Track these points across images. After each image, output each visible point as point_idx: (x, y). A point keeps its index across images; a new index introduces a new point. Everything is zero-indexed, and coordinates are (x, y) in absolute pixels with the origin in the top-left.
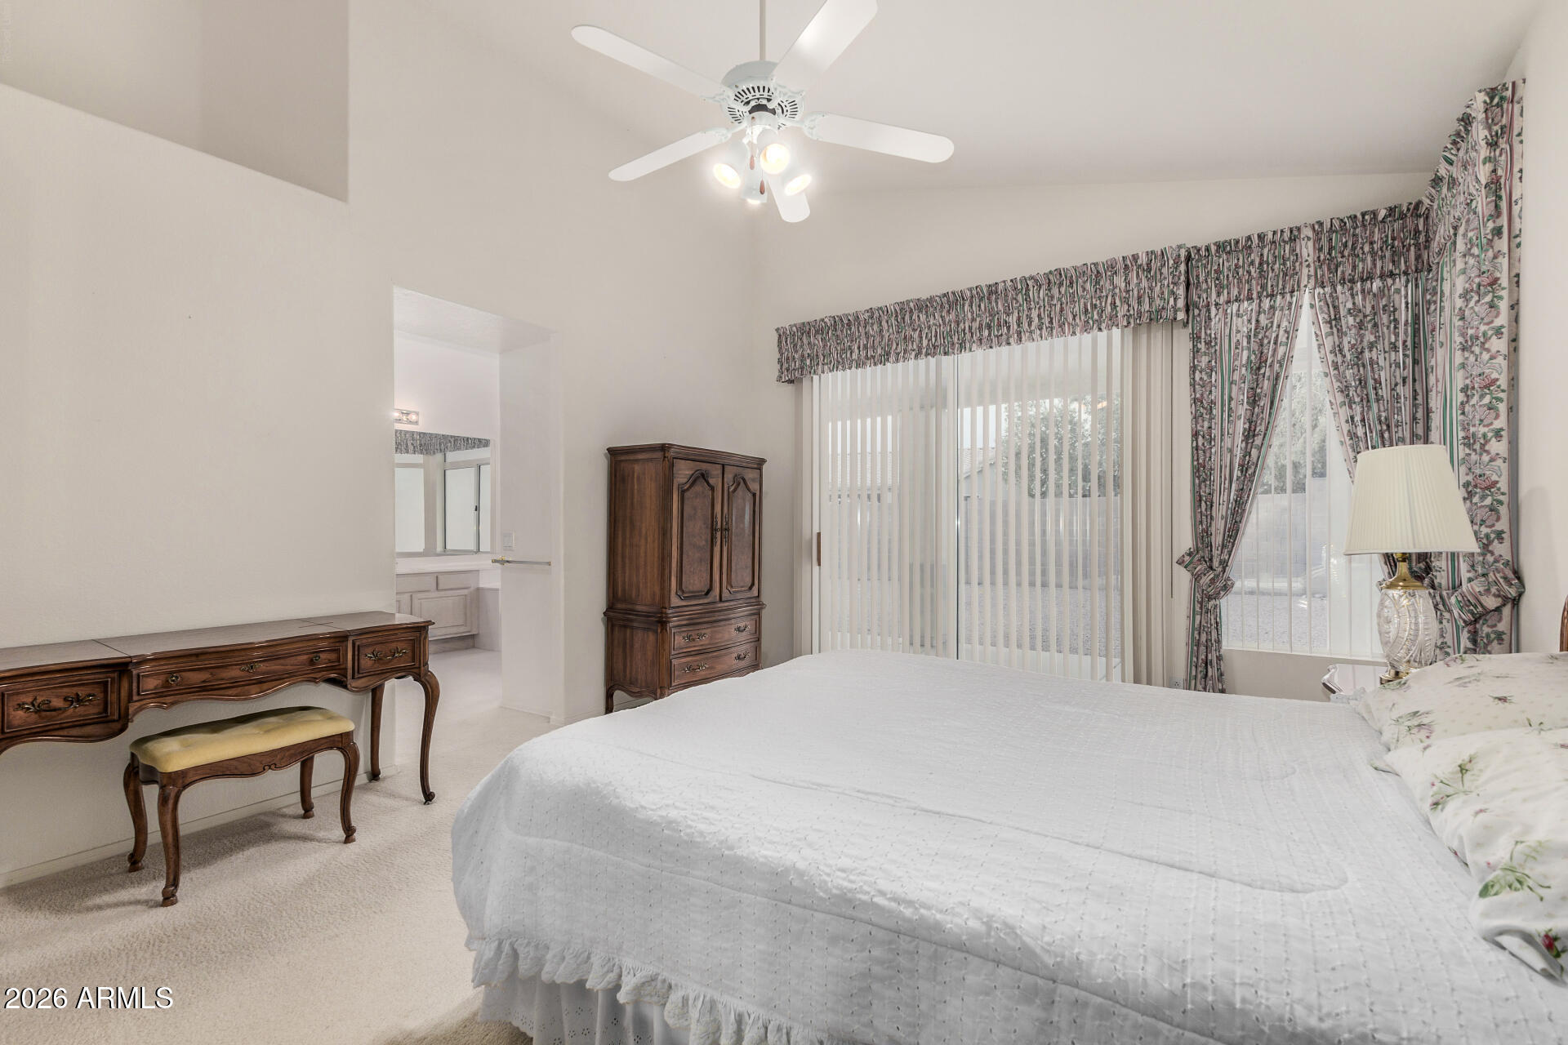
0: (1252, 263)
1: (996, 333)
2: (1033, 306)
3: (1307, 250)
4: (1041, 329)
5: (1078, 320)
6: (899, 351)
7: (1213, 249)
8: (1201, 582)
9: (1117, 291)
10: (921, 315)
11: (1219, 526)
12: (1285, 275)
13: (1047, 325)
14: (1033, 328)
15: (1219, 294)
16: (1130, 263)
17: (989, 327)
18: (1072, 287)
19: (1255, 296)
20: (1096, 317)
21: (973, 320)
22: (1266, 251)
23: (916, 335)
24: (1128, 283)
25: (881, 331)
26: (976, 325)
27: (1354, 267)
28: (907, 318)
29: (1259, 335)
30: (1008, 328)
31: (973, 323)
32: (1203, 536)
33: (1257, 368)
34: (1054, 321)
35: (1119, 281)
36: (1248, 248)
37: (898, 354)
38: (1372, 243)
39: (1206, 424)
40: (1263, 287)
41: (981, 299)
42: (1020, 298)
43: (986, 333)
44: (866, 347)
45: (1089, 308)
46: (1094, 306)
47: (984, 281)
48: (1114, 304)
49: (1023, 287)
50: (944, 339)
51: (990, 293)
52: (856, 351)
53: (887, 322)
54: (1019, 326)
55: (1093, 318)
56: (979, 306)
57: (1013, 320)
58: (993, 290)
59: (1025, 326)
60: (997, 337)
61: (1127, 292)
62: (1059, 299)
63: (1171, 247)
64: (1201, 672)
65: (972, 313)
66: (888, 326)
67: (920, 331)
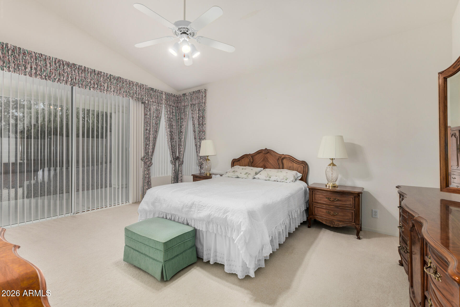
0: (156, 95)
1: (100, 87)
2: (112, 84)
3: (164, 97)
4: (114, 92)
5: (124, 94)
6: (55, 77)
7: (150, 89)
8: (147, 163)
9: (134, 90)
10: (68, 69)
11: (150, 150)
12: (161, 100)
13: (116, 92)
14: (111, 91)
15: (151, 99)
16: (137, 84)
17: (97, 84)
18: (123, 84)
19: (156, 102)
20: (129, 94)
21: (91, 80)
22: (158, 94)
23: (65, 75)
24: (137, 89)
25: (46, 65)
26: (92, 82)
27: (170, 103)
28: (62, 66)
29: (157, 110)
30: (104, 88)
31: (92, 81)
32: (147, 153)
33: (157, 117)
34: (118, 91)
35: (135, 87)
36: (155, 91)
37: (55, 79)
38: (172, 100)
39: (149, 128)
40: (158, 101)
41: (95, 74)
42: (108, 80)
43: (96, 86)
44: (36, 69)
45: (127, 91)
46: (128, 91)
47: (97, 69)
48: (133, 93)
49: (109, 78)
50: (79, 81)
51: (98, 73)
52: (29, 69)
53: (50, 63)
54: (107, 88)
55: (128, 94)
56: (94, 76)
57: (106, 85)
58: (99, 73)
59: (110, 89)
60: (100, 89)
61: (136, 91)
62: (120, 86)
63: (146, 85)
64: (147, 184)
65: (91, 77)
66: (50, 65)
67: (68, 74)
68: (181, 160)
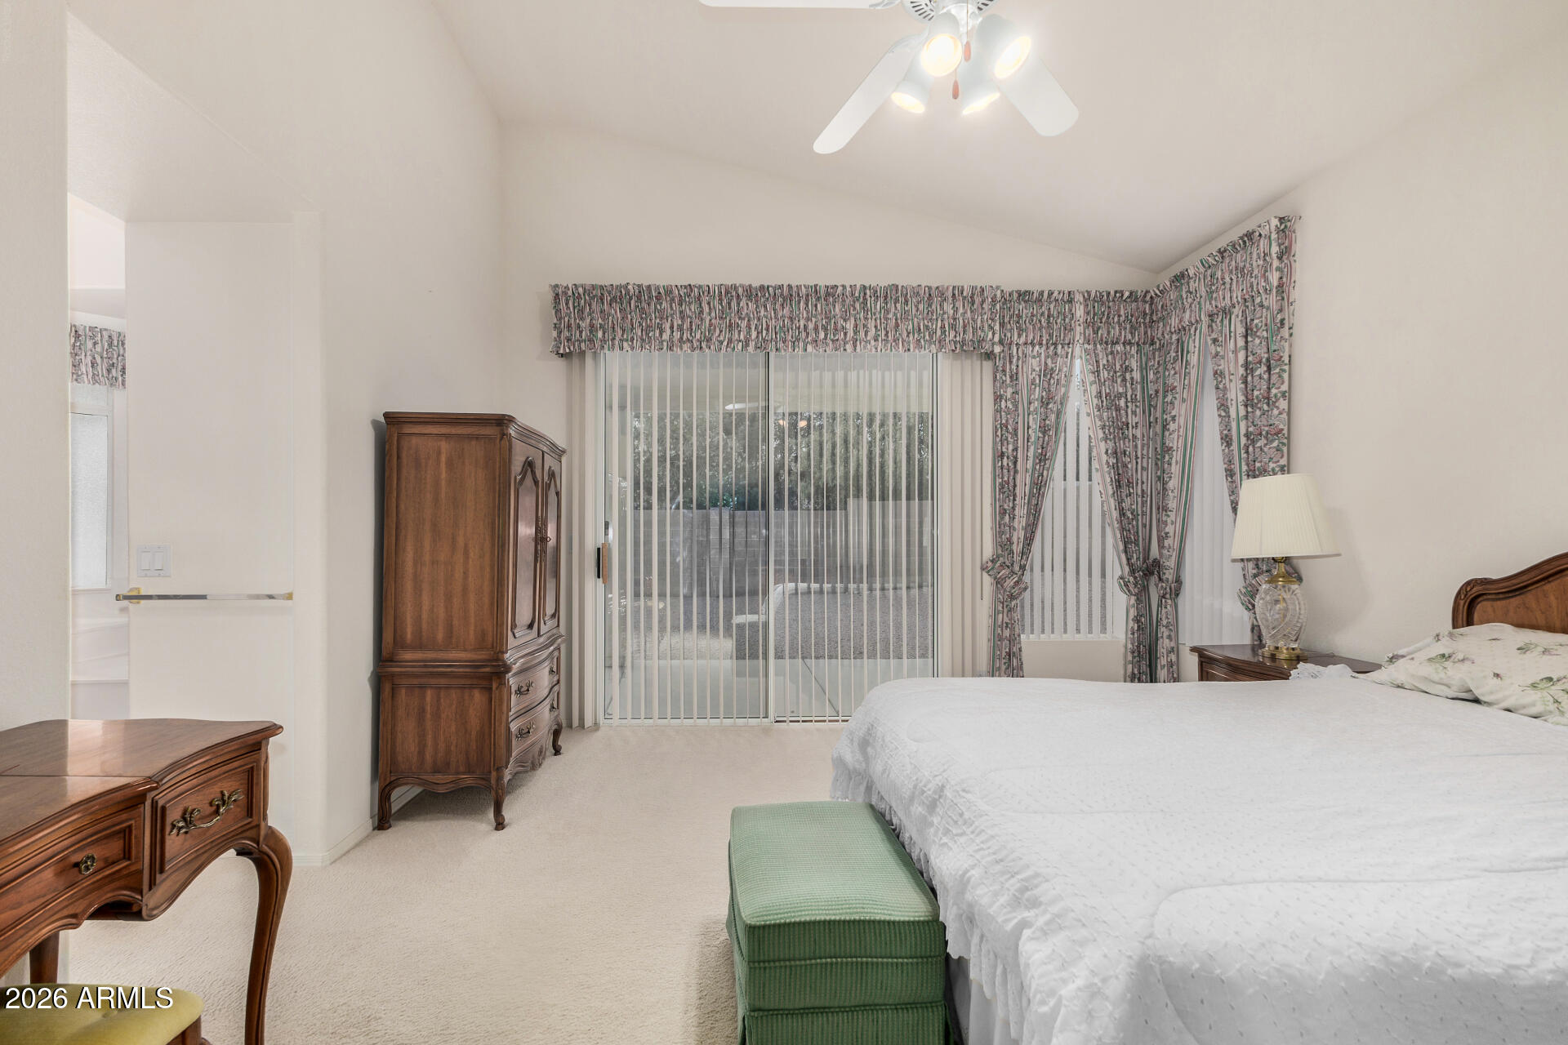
0: (1042, 314)
1: (832, 337)
2: (869, 316)
3: (1080, 312)
4: (876, 340)
5: (911, 338)
6: (722, 338)
7: (1015, 296)
8: (1005, 585)
9: (946, 316)
10: (750, 304)
11: (1019, 535)
12: (1065, 329)
13: (883, 338)
14: (868, 338)
15: (1019, 336)
16: (957, 293)
17: (825, 329)
18: (907, 305)
19: (1044, 342)
20: (927, 337)
21: (808, 319)
22: (1052, 306)
23: (744, 324)
24: (956, 310)
25: (701, 312)
26: (811, 326)
27: (1109, 332)
28: (734, 303)
29: (1048, 372)
30: (845, 334)
31: (809, 322)
32: (1004, 544)
33: (1045, 403)
34: (890, 334)
35: (949, 308)
36: (1039, 301)
37: (721, 343)
38: (1119, 316)
39: (1011, 447)
40: (1051, 335)
41: (818, 299)
42: (857, 305)
43: (822, 335)
44: (680, 328)
45: (922, 328)
46: (927, 327)
47: (823, 281)
48: (943, 327)
49: (864, 297)
50: (776, 333)
51: (828, 294)
52: (668, 331)
53: (709, 303)
54: (855, 333)
55: (925, 336)
56: (816, 306)
57: (850, 326)
58: (830, 292)
59: (862, 334)
60: (833, 341)
61: (955, 319)
62: (895, 314)
63: (992, 287)
64: (1005, 663)
65: (808, 312)
66: (710, 308)
67: (749, 320)
68: (1170, 578)
